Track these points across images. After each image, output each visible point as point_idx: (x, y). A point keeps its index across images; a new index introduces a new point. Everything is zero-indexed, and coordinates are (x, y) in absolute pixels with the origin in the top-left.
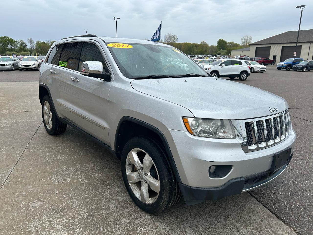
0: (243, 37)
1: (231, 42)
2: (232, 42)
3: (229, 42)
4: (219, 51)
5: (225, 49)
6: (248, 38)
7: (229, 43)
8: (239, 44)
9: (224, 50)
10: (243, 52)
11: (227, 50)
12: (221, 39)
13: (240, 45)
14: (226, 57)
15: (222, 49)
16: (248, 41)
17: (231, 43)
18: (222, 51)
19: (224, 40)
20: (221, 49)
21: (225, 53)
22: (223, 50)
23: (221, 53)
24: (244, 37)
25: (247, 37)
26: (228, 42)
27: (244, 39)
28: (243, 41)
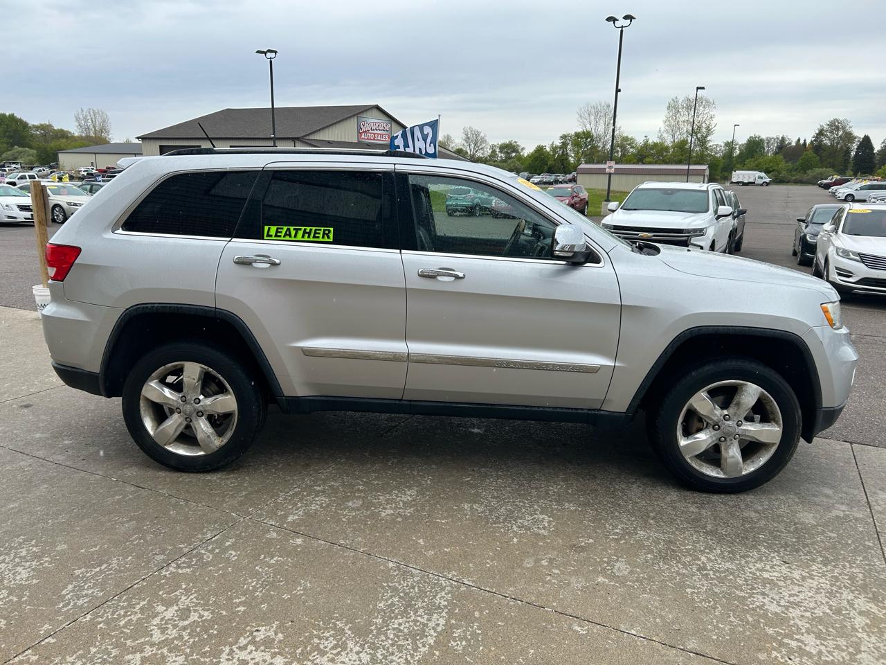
0: (80, 111)
1: (42, 125)
2: (48, 123)
3: (37, 123)
4: (8, 150)
5: (31, 147)
6: (97, 115)
7: (37, 128)
8: (72, 131)
9: (27, 149)
10: (97, 155)
11: (38, 149)
12: (7, 114)
13: (76, 135)
14: (51, 173)
15: (16, 147)
16: (97, 125)
17: (42, 127)
18: (20, 153)
19: (18, 116)
20: (12, 146)
21: (31, 158)
22: (20, 149)
23: (15, 159)
24: (82, 111)
25: (92, 113)
26: (33, 125)
27: (85, 119)
28: (83, 122)
